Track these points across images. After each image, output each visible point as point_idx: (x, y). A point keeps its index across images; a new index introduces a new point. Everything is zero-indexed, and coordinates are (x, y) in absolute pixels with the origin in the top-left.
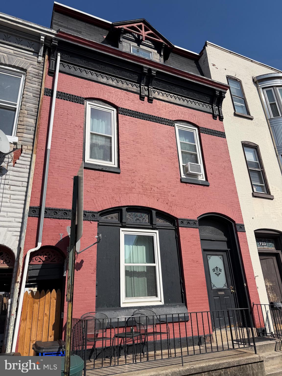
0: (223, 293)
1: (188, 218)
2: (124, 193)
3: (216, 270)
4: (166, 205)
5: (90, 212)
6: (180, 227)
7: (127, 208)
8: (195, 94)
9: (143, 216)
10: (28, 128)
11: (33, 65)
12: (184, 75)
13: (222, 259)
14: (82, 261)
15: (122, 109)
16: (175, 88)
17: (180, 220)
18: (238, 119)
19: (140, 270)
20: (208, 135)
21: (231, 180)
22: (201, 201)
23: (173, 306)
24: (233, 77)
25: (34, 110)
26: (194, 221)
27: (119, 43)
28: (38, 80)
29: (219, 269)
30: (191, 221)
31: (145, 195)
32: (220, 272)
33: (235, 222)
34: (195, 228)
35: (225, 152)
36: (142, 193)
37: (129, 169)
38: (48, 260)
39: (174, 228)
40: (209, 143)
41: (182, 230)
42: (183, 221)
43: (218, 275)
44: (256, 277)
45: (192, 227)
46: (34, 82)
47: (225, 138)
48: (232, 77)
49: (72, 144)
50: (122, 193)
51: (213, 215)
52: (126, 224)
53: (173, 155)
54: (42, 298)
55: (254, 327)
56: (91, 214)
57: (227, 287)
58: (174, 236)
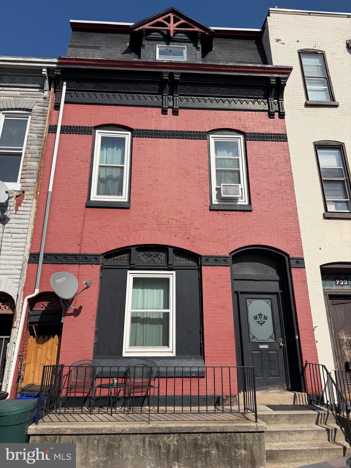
0: (266, 347)
1: (216, 255)
2: (134, 230)
3: (259, 317)
4: (187, 241)
5: (93, 255)
6: (204, 266)
7: (137, 247)
8: (241, 90)
9: (159, 255)
10: (31, 172)
11: (38, 102)
12: (220, 68)
13: (270, 303)
14: (81, 308)
15: (138, 131)
16: (210, 89)
17: (203, 257)
18: (311, 111)
19: (155, 317)
20: (258, 142)
21: (288, 199)
22: (238, 232)
23: (187, 358)
24: (311, 49)
25: (38, 152)
26: (224, 258)
27: (142, 48)
28: (43, 118)
29: (263, 316)
30: (220, 257)
31: (159, 230)
32: (264, 320)
33: (289, 255)
34: (224, 266)
35: (284, 161)
36: (156, 228)
37: (142, 202)
38: (50, 306)
39: (197, 268)
40: (259, 153)
41: (205, 270)
42: (208, 258)
43: (261, 324)
44: (315, 327)
45: (221, 265)
46: (39, 121)
47: (287, 141)
48: (307, 50)
49: (76, 182)
50: (131, 230)
51: (255, 248)
52: (135, 266)
53: (202, 177)
54: (45, 344)
55: (305, 392)
56: (93, 257)
57: (274, 339)
58: (196, 277)
